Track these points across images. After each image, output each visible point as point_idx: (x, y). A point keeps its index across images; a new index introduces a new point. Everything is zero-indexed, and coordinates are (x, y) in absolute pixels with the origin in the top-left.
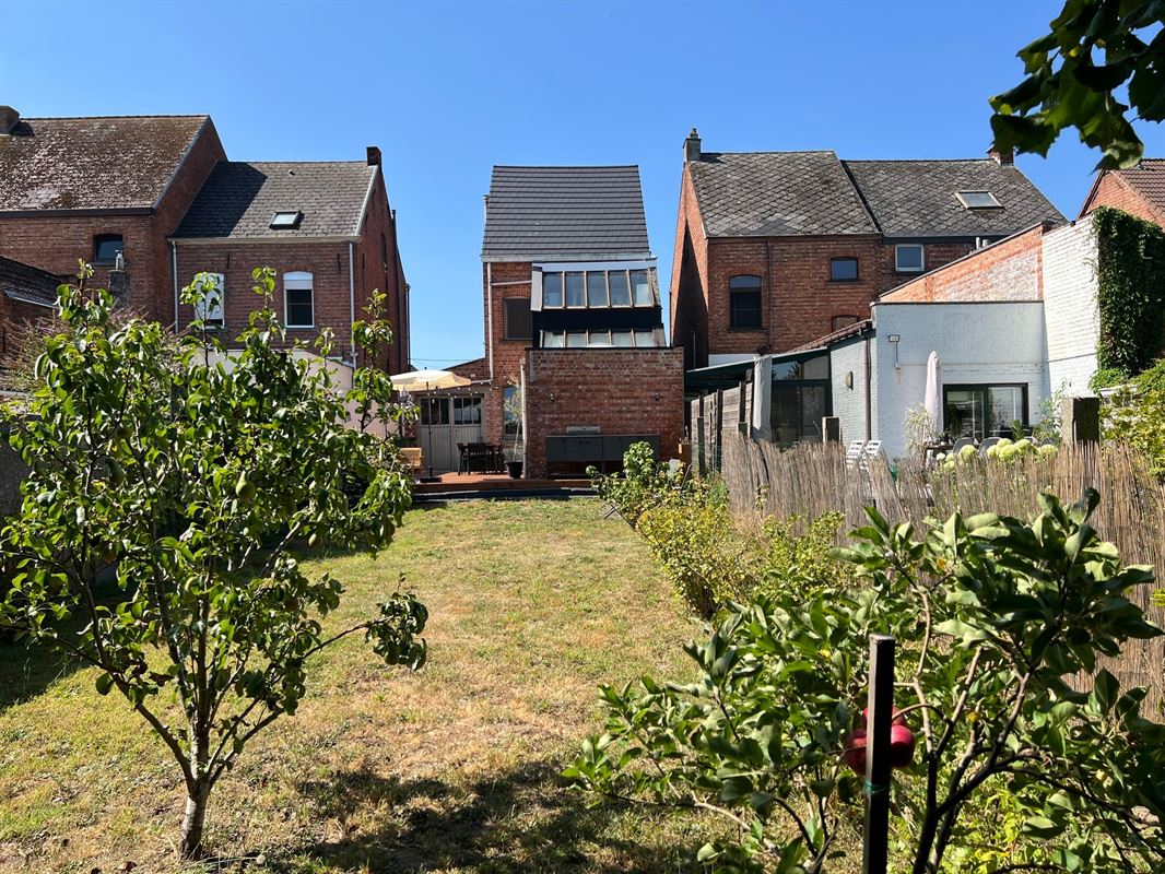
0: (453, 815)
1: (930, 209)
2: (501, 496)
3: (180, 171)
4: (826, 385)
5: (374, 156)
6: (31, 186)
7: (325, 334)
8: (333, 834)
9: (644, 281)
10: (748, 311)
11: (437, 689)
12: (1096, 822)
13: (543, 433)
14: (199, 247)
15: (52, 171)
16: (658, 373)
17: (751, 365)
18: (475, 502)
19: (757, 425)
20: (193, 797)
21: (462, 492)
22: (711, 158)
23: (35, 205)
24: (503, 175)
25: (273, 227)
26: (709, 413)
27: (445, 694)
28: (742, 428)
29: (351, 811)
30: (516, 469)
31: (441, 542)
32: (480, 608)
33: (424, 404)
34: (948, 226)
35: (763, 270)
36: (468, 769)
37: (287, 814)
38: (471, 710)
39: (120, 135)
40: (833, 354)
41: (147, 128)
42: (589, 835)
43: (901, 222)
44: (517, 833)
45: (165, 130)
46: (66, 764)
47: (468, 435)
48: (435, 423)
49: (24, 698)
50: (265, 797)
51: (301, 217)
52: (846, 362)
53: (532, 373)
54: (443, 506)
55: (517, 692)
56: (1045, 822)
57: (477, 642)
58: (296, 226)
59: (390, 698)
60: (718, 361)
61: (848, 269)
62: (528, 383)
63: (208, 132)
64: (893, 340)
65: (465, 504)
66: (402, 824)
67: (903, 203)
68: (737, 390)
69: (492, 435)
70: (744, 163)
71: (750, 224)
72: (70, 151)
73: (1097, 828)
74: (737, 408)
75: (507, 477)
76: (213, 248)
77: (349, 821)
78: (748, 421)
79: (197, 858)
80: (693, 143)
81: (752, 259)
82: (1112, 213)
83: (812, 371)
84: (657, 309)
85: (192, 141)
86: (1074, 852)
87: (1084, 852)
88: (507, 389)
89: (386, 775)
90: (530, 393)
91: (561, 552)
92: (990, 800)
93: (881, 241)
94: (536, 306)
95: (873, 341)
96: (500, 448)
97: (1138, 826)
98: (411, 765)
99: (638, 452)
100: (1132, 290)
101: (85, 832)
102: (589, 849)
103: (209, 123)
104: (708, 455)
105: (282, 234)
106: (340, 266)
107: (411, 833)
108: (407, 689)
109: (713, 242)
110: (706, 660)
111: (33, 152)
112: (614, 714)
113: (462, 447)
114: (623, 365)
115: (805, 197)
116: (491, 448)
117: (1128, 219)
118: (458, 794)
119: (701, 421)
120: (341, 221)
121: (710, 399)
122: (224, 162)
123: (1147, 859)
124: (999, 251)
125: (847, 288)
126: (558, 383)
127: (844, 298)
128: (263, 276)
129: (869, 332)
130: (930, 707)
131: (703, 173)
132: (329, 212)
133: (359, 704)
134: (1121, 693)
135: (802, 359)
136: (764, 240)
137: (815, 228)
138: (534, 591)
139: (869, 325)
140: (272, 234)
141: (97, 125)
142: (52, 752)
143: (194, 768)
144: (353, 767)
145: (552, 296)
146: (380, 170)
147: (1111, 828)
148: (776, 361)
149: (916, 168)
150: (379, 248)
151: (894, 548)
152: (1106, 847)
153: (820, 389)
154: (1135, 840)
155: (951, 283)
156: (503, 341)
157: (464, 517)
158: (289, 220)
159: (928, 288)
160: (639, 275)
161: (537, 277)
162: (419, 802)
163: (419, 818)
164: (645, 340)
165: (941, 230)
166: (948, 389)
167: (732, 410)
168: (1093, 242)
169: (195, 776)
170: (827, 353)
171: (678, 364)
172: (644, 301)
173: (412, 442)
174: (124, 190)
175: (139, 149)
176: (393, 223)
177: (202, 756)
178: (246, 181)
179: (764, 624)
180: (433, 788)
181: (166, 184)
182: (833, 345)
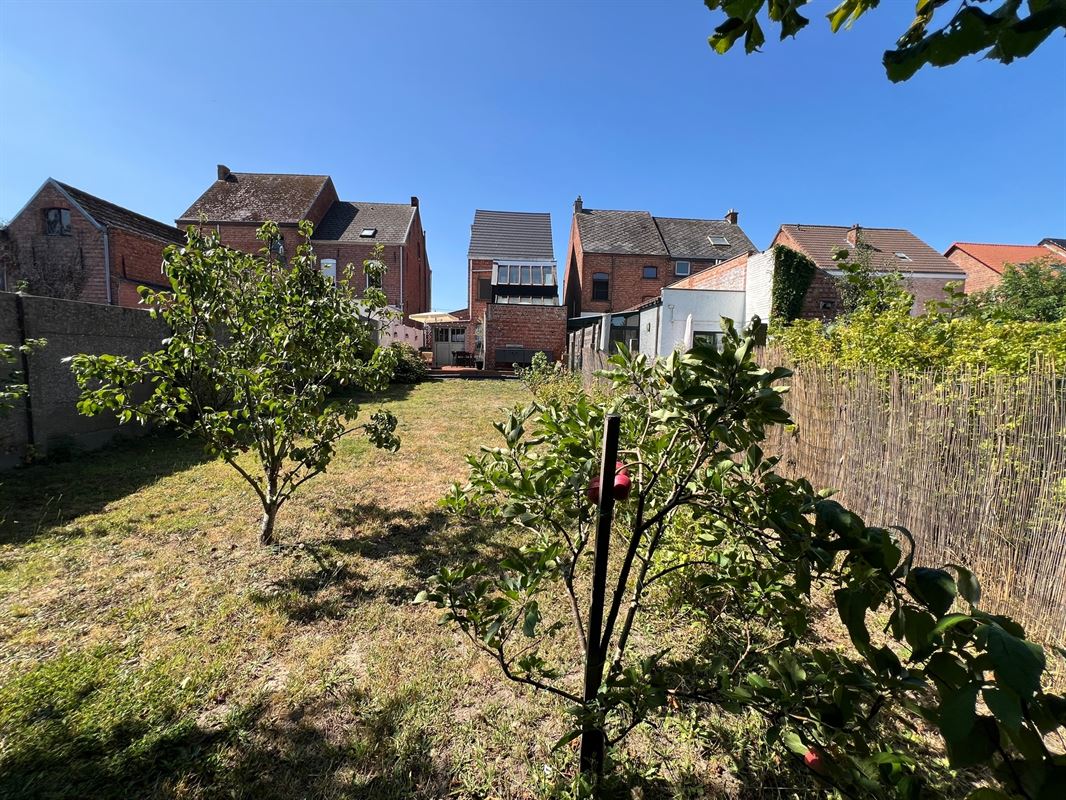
0: (414, 527)
1: (695, 244)
2: (471, 378)
3: (314, 205)
4: (637, 329)
5: (415, 202)
6: (236, 208)
7: (349, 267)
8: (346, 535)
9: (550, 273)
10: (602, 291)
11: (420, 466)
12: (741, 538)
13: (494, 347)
14: (324, 245)
15: (247, 201)
16: (554, 319)
17: (601, 318)
18: (458, 380)
19: (602, 348)
20: (267, 513)
21: (451, 375)
22: (587, 212)
23: (239, 219)
24: (480, 214)
25: (361, 236)
26: (578, 340)
27: (424, 469)
28: (593, 347)
29: (359, 524)
30: (480, 365)
31: (437, 398)
32: (451, 429)
33: (437, 330)
34: (702, 253)
35: (610, 270)
36: (427, 505)
37: (326, 524)
38: (436, 477)
39: (283, 184)
40: (641, 314)
41: (297, 181)
42: (482, 541)
43: (680, 250)
44: (444, 538)
45: (307, 183)
46: (217, 495)
47: (458, 347)
48: (442, 340)
49: (204, 462)
50: (317, 515)
51: (376, 232)
52: (647, 318)
53: (490, 316)
54: (442, 381)
55: (461, 470)
56: (710, 538)
57: (446, 445)
58: (373, 236)
59: (395, 469)
60: (584, 315)
61: (651, 272)
62: (487, 321)
63: (329, 185)
64: (671, 308)
65: (453, 381)
66: (385, 531)
67: (681, 240)
68: (592, 328)
69: (470, 349)
70: (605, 216)
71: (605, 247)
72: (257, 191)
73: (742, 541)
74: (591, 337)
75: (475, 369)
76: (330, 246)
77: (357, 529)
78: (596, 344)
79: (268, 544)
80: (579, 203)
81: (606, 265)
82: (783, 247)
83: (631, 322)
84: (555, 287)
85: (321, 189)
86: (726, 556)
87: (732, 556)
88: (478, 324)
89: (382, 507)
90: (488, 326)
91: (496, 405)
92: (689, 527)
93: (670, 259)
94: (494, 283)
95: (661, 307)
96: (473, 355)
97: (766, 540)
98: (398, 502)
99: (538, 357)
100: (789, 288)
101: (217, 529)
102: (480, 547)
103: (329, 179)
104: (576, 361)
105: (366, 240)
106: (395, 258)
107: (388, 537)
108: (405, 466)
109: (586, 254)
110: (506, 432)
111: (237, 191)
112: (475, 472)
113: (454, 353)
114: (537, 314)
115: (633, 235)
116: (468, 354)
117: (790, 251)
118: (418, 518)
119: (573, 344)
120: (396, 235)
121: (578, 333)
122: (337, 202)
123: (770, 561)
124: (726, 265)
125: (651, 282)
126: (503, 322)
127: (649, 286)
128: (305, 226)
129: (659, 303)
130: (644, 465)
131: (583, 219)
132: (391, 230)
133: (378, 471)
134: (764, 459)
135: (627, 316)
136: (612, 255)
137: (637, 251)
138: (479, 422)
139: (660, 299)
140: (361, 240)
141: (271, 179)
142: (212, 489)
143: (268, 498)
144: (366, 502)
145: (503, 278)
146: (417, 209)
147: (750, 541)
148: (613, 316)
149: (689, 223)
150: (416, 251)
151: (634, 370)
152: (746, 553)
153: (635, 331)
154: (764, 550)
155: (702, 280)
156: (477, 300)
157: (450, 387)
158: (370, 233)
159: (690, 283)
160: (548, 269)
161: (495, 267)
162: (396, 521)
163: (396, 529)
164: (548, 302)
165: (700, 255)
166: (696, 333)
167: (587, 338)
168: (773, 262)
169: (268, 502)
170: (638, 313)
171: (564, 315)
172: (549, 283)
173: (429, 350)
174: (285, 213)
175: (293, 192)
176: (424, 237)
177: (273, 492)
178: (347, 212)
179: (555, 417)
180: (406, 514)
181: (306, 211)
182: (642, 309)
